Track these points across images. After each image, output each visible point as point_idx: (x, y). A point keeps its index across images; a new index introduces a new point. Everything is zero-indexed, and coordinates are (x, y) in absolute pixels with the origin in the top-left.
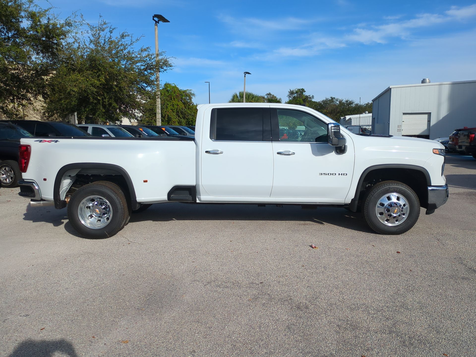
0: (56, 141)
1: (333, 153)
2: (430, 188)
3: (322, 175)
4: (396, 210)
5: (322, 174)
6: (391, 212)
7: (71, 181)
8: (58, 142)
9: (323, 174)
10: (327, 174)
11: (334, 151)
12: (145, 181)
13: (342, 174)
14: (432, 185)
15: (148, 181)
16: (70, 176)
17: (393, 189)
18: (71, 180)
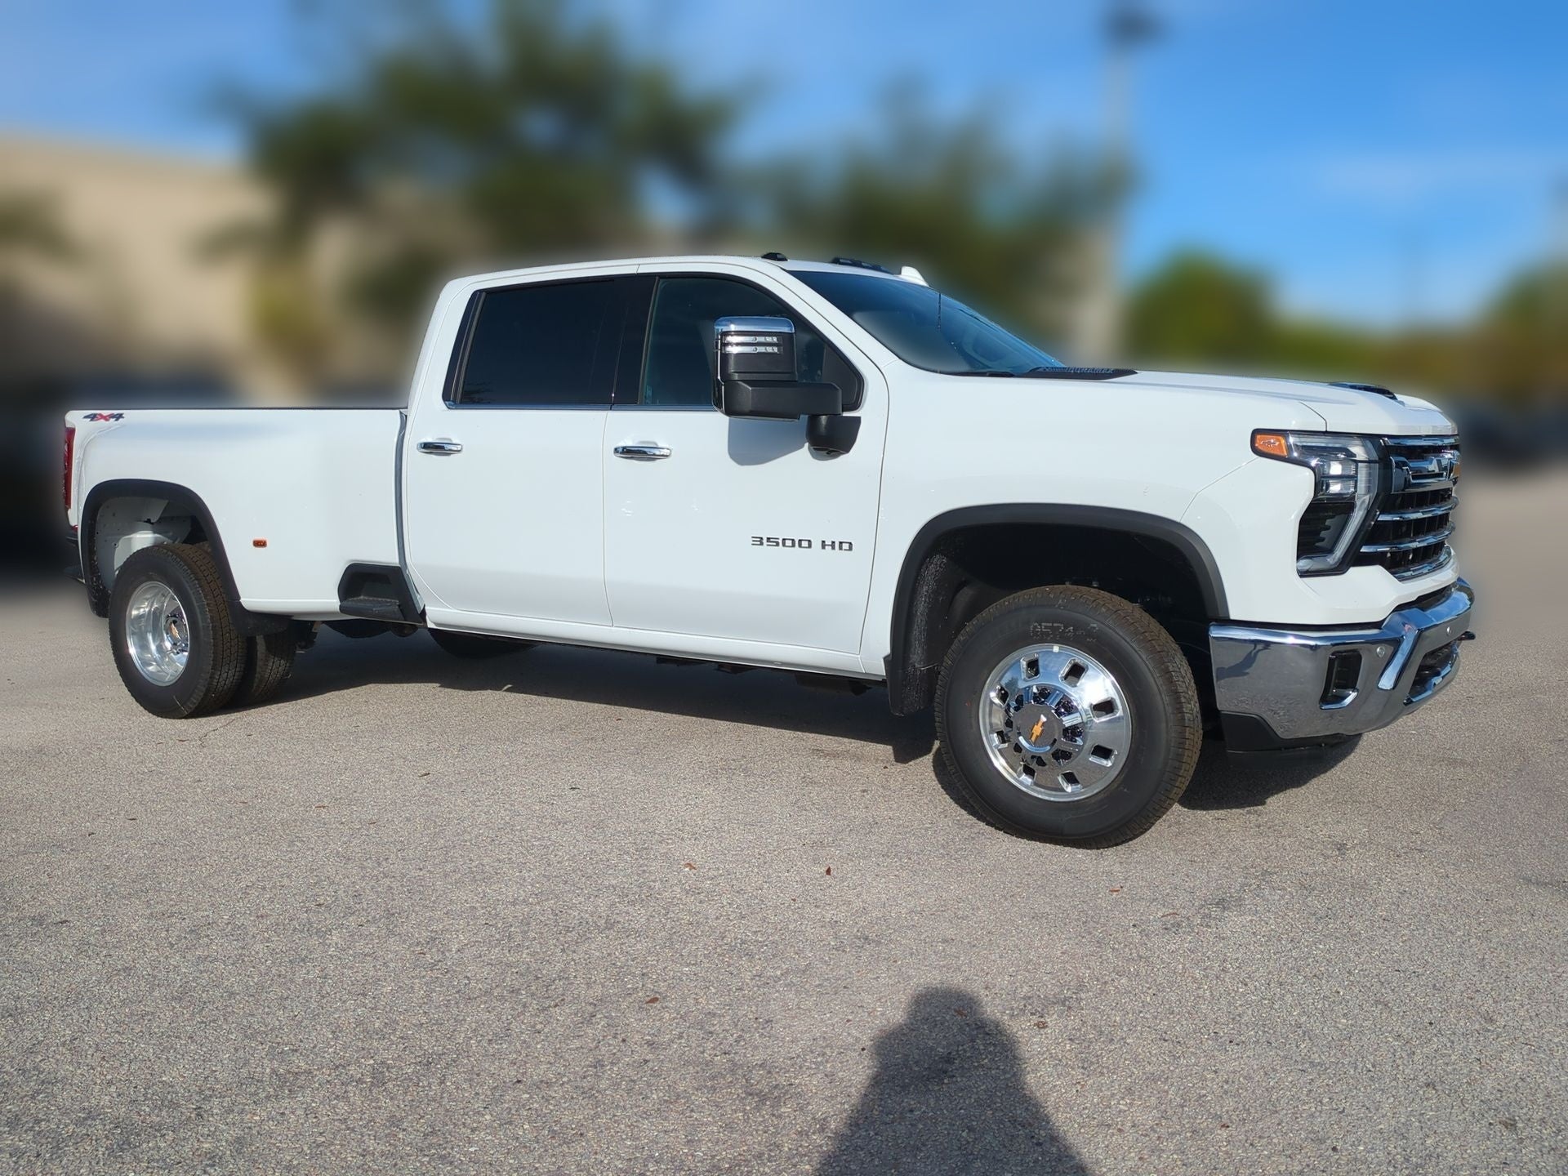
0: (120, 416)
1: (804, 452)
2: (1215, 633)
3: (762, 544)
4: (1040, 724)
5: (762, 538)
6: (1019, 734)
7: (156, 538)
8: (121, 419)
9: (765, 541)
10: (780, 541)
11: (807, 444)
12: (259, 544)
13: (833, 544)
14: (1233, 616)
15: (268, 544)
16: (149, 521)
17: (1046, 627)
18: (155, 533)
